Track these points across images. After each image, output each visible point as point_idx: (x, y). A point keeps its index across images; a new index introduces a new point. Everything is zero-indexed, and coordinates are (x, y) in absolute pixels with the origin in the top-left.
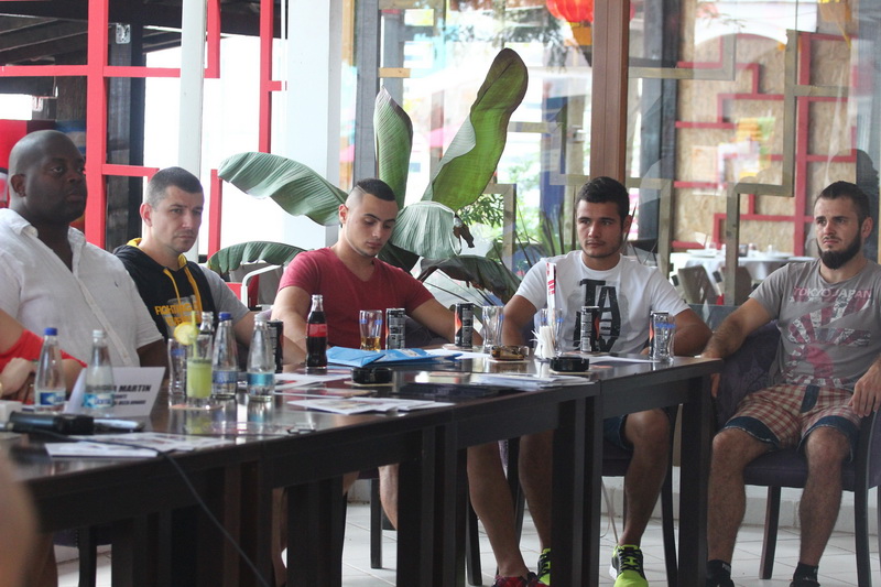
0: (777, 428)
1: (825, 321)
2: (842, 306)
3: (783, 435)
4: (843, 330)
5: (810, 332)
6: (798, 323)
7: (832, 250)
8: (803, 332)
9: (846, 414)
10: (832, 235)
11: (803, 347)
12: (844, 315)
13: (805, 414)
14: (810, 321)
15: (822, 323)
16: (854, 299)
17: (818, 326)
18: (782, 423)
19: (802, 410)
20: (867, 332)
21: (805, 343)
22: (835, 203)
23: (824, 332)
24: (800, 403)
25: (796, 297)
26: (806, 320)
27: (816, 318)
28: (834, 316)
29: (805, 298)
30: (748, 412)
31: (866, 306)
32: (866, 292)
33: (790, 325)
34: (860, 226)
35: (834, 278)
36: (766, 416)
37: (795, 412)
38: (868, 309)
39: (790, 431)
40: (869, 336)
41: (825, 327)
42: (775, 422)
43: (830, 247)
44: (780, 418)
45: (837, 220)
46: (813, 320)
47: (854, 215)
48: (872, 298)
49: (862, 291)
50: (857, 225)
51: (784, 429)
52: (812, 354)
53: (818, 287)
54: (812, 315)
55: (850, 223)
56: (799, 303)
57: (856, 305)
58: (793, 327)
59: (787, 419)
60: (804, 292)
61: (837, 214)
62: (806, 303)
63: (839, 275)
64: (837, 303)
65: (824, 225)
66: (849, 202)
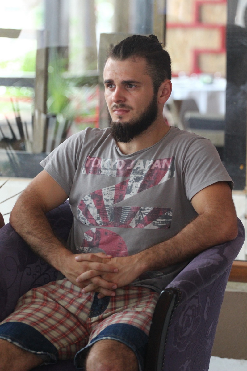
0: (54, 334)
1: (118, 198)
2: (137, 180)
3: (64, 342)
4: (139, 209)
5: (101, 210)
6: (89, 201)
7: (121, 122)
8: (93, 211)
9: (137, 322)
10: (121, 102)
11: (94, 230)
12: (138, 192)
13: (94, 319)
14: (101, 198)
15: (115, 201)
16: (151, 171)
17: (110, 203)
18: (63, 328)
19: (92, 315)
20: (169, 210)
21: (97, 225)
22: (126, 64)
23: (118, 211)
24: (89, 304)
25: (87, 169)
26: (97, 197)
27: (108, 195)
28: (129, 192)
29: (96, 171)
30: (19, 316)
31: (166, 178)
32: (165, 161)
33: (80, 202)
34: (156, 91)
35: (129, 149)
36: (42, 320)
37: (83, 316)
38: (168, 182)
39: (72, 337)
40: (170, 214)
41: (119, 204)
42: (53, 328)
43: (120, 118)
44: (60, 322)
45: (127, 84)
46: (104, 197)
47: (148, 79)
48: (172, 169)
49: (161, 160)
50: (151, 90)
51: (64, 335)
52: (104, 239)
53: (112, 156)
54: (104, 191)
55: (143, 89)
56: (90, 176)
57: (152, 178)
58: (83, 204)
59: (70, 323)
60: (97, 162)
61: (127, 78)
62: (98, 177)
63: (133, 147)
64: (132, 177)
65: (113, 90)
66: (142, 63)
